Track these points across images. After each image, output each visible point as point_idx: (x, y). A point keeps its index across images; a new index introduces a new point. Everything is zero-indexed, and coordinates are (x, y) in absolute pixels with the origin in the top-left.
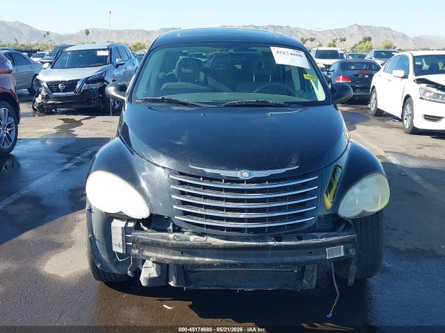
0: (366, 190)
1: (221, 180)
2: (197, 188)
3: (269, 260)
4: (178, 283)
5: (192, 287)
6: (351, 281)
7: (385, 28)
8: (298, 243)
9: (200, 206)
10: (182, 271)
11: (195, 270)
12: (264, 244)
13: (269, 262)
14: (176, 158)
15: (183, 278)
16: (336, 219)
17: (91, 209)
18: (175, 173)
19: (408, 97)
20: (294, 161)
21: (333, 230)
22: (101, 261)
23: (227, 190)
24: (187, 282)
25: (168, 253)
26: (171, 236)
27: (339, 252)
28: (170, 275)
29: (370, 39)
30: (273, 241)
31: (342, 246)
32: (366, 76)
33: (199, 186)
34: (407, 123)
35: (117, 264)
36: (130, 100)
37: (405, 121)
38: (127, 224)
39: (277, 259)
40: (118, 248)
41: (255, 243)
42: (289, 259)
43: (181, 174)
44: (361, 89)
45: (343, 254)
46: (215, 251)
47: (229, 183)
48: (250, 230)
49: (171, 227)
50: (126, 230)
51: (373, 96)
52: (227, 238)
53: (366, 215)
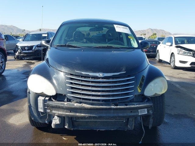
0: (157, 84)
1: (90, 77)
2: (79, 81)
3: (111, 115)
4: (69, 127)
5: (76, 129)
6: (150, 126)
7: (162, 30)
8: (126, 107)
9: (80, 89)
10: (71, 121)
11: (77, 120)
12: (109, 107)
13: (112, 116)
14: (69, 68)
15: (71, 124)
16: (143, 97)
17: (30, 92)
18: (68, 74)
19: (172, 53)
20: (124, 69)
21: (142, 102)
22: (34, 116)
23: (92, 82)
24: (73, 126)
25: (64, 111)
26: (66, 103)
27: (145, 112)
28: (65, 123)
29: (156, 34)
30: (114, 106)
31: (146, 109)
32: (155, 46)
33: (79, 80)
34: (172, 64)
35: (41, 118)
36: (51, 46)
37: (171, 64)
38: (45, 98)
39: (115, 115)
40: (41, 110)
41: (105, 107)
42: (121, 115)
43: (71, 75)
44: (153, 52)
45: (146, 113)
46: (86, 110)
47: (93, 79)
48: (103, 100)
49: (66, 100)
50: (45, 101)
51: (158, 54)
52: (92, 104)
53: (157, 95)
